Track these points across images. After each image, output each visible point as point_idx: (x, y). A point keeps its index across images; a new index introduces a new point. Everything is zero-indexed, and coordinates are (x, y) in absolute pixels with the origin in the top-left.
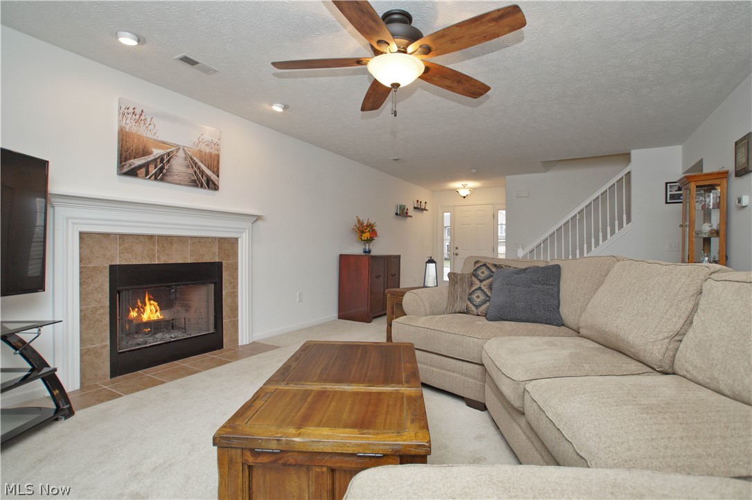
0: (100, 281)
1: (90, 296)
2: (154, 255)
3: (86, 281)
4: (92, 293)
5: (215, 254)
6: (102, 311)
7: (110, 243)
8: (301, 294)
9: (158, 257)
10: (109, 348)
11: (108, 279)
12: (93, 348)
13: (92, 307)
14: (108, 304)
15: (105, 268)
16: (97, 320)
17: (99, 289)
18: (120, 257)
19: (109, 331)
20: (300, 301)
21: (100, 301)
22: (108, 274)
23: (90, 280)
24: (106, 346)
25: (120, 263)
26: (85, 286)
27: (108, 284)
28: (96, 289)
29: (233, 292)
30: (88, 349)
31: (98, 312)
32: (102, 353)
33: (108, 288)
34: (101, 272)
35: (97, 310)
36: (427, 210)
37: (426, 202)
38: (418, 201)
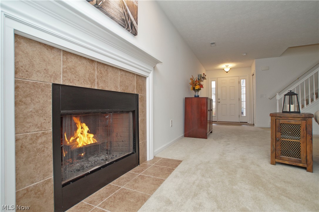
0: (42, 102)
1: (28, 120)
2: (94, 80)
3: (24, 99)
4: (32, 116)
5: (134, 87)
6: (44, 139)
7: (53, 58)
8: (172, 121)
9: (98, 83)
10: (53, 183)
11: (51, 100)
12: (35, 186)
13: (32, 135)
14: (51, 130)
15: (47, 86)
16: (38, 150)
17: (40, 112)
18: (64, 77)
19: (52, 162)
20: (172, 126)
21: (41, 126)
22: (50, 94)
23: (29, 99)
24: (49, 180)
25: (64, 84)
26: (23, 107)
27: (51, 106)
28: (37, 111)
29: (144, 119)
30: (27, 189)
31: (40, 141)
32: (45, 190)
33: (51, 111)
34: (42, 90)
35: (37, 138)
36: (206, 79)
37: (205, 75)
38: (204, 74)
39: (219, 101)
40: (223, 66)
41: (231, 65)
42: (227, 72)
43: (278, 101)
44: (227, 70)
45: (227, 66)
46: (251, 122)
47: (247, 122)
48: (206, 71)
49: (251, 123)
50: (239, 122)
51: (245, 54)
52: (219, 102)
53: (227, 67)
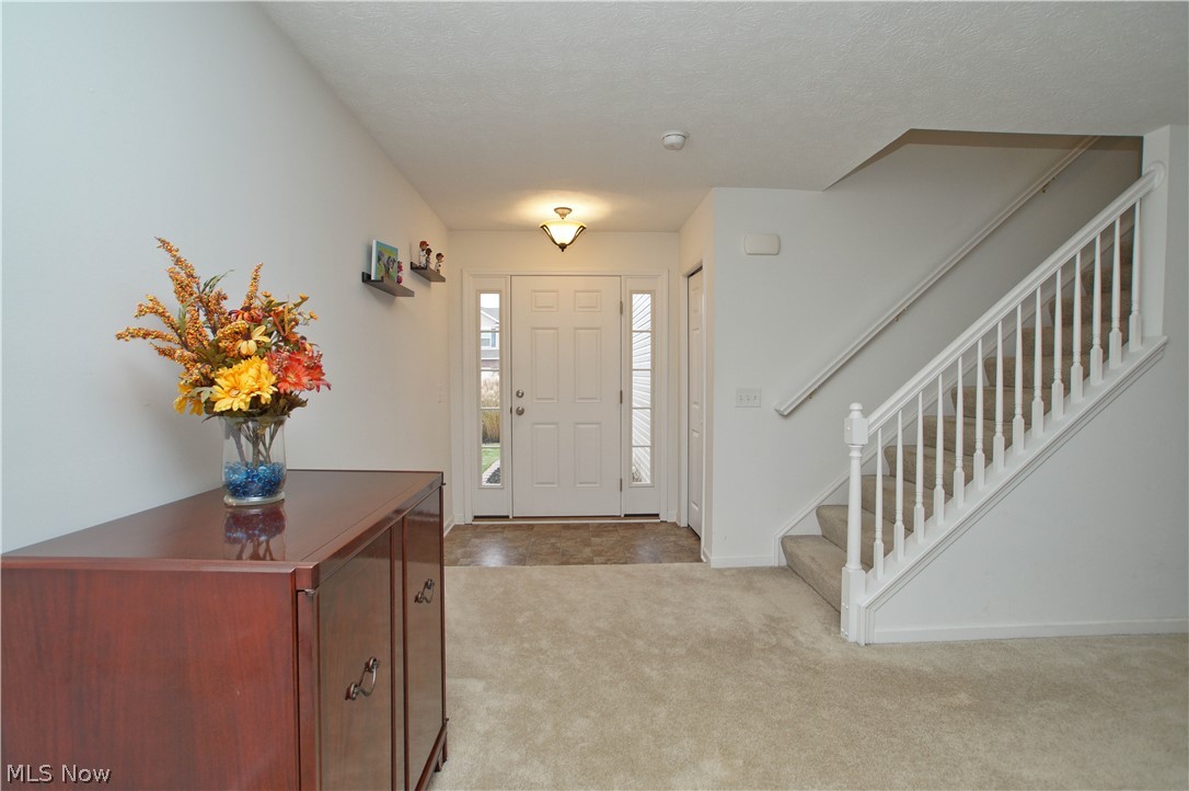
36: (443, 280)
37: (439, 256)
38: (423, 244)
39: (518, 403)
40: (540, 209)
41: (586, 209)
42: (563, 247)
43: (855, 454)
44: (563, 232)
45: (563, 212)
46: (679, 518)
47: (657, 515)
48: (451, 230)
49: (674, 520)
50: (619, 517)
51: (673, 139)
52: (520, 412)
53: (563, 216)
